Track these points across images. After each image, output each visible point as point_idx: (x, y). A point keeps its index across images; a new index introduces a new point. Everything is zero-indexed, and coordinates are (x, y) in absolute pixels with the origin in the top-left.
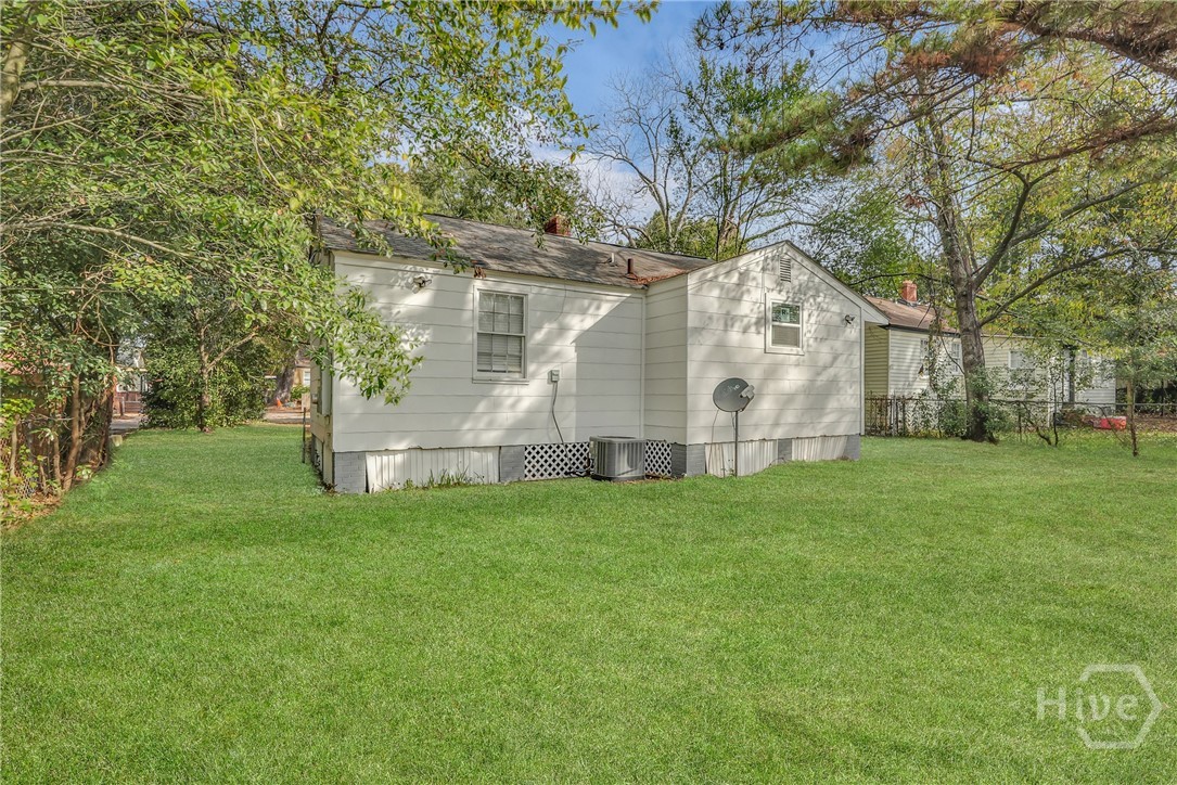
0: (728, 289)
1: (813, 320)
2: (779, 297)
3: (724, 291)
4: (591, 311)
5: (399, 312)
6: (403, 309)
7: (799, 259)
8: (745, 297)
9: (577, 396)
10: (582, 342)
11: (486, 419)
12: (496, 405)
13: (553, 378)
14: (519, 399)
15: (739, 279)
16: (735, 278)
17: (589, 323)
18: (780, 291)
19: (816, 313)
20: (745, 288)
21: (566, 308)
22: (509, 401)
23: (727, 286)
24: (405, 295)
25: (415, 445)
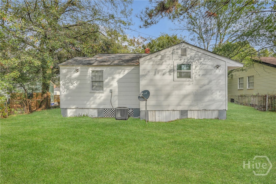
0: (156, 62)
1: (197, 68)
2: (180, 62)
3: (155, 62)
4: (122, 73)
5: (73, 77)
6: (74, 77)
7: (190, 47)
8: (164, 63)
9: (118, 96)
10: (119, 81)
11: (92, 102)
12: (95, 98)
13: (111, 91)
14: (101, 97)
15: (161, 58)
16: (159, 57)
17: (121, 76)
18: (181, 60)
19: (199, 66)
20: (164, 60)
21: (114, 73)
22: (99, 97)
23: (156, 61)
24: (74, 73)
25: (77, 107)
